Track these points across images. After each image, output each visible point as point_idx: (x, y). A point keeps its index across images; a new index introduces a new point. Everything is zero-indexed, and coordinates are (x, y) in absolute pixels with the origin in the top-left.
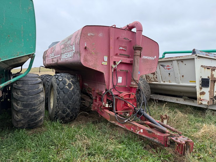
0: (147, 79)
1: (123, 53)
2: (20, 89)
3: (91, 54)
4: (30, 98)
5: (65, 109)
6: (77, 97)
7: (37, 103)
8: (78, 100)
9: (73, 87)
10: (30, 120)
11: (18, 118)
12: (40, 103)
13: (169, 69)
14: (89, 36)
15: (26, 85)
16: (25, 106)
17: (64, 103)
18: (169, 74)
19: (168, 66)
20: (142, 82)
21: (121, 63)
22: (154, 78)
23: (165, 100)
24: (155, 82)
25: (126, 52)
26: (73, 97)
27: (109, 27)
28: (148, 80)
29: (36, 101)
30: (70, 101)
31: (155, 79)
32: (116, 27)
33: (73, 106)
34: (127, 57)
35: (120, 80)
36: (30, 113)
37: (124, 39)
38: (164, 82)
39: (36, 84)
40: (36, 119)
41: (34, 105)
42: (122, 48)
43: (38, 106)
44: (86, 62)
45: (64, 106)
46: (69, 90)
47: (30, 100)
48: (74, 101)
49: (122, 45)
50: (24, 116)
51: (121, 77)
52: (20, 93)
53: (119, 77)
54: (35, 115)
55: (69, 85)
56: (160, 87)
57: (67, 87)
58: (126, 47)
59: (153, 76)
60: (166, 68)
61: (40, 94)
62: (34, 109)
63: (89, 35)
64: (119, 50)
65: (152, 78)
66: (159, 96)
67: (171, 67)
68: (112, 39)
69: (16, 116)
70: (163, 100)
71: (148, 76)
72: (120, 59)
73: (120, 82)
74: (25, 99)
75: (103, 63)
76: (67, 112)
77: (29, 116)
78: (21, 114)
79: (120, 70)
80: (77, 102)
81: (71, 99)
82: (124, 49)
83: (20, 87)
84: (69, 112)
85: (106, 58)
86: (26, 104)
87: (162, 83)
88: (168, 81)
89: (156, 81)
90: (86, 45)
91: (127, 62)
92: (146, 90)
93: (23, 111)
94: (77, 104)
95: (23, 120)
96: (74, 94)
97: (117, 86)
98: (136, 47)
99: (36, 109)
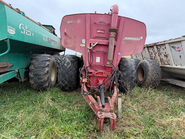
0: (162, 62)
1: (101, 35)
2: (34, 64)
3: (70, 38)
4: (38, 70)
5: (63, 80)
6: (72, 73)
7: (42, 74)
8: (74, 75)
9: (70, 65)
10: (39, 85)
11: (32, 83)
12: (45, 75)
13: (179, 51)
14: (69, 24)
15: (37, 61)
16: (35, 75)
17: (62, 76)
18: (180, 56)
19: (178, 48)
20: (151, 64)
21: (97, 44)
22: (167, 60)
23: (182, 85)
24: (168, 65)
25: (105, 34)
26: (69, 72)
27: (86, 14)
28: (163, 64)
29: (41, 73)
30: (66, 75)
31: (168, 62)
32: (96, 13)
33: (69, 79)
34: (105, 39)
35: (98, 60)
36: (38, 80)
37: (99, 22)
38: (176, 65)
39: (44, 61)
40: (43, 85)
41: (40, 75)
42: (99, 31)
43: (43, 76)
44: (66, 44)
45: (63, 78)
46: (66, 67)
47: (38, 71)
48: (70, 75)
49: (101, 29)
50: (35, 82)
51: (100, 58)
52: (33, 67)
53: (97, 57)
54: (41, 82)
55: (68, 64)
56: (173, 71)
57: (66, 65)
58: (105, 30)
59: (166, 59)
60: (176, 49)
61: (46, 68)
62: (40, 78)
63: (68, 22)
64: (97, 33)
65: (165, 61)
66: (176, 81)
67: (181, 49)
68: (87, 24)
69: (31, 81)
70: (179, 85)
71: (162, 59)
72: (96, 41)
73: (98, 62)
74: (35, 70)
75: (81, 45)
76: (65, 83)
77: (38, 82)
78: (33, 81)
79: (96, 51)
80: (72, 77)
81: (67, 74)
82: (102, 32)
83: (34, 63)
84: (67, 83)
85: (84, 41)
86: (35, 74)
87: (174, 66)
88: (180, 65)
89: (170, 65)
90: (65, 31)
91: (104, 44)
92: (154, 73)
93: (34, 78)
94: (72, 78)
95: (34, 84)
96: (71, 70)
97: (93, 65)
98: (110, 29)
99: (42, 78)
